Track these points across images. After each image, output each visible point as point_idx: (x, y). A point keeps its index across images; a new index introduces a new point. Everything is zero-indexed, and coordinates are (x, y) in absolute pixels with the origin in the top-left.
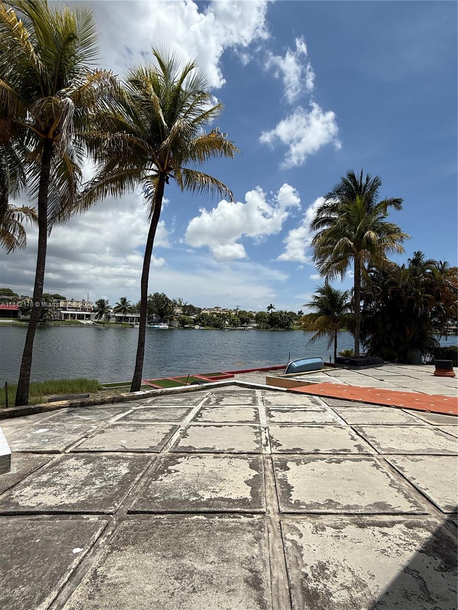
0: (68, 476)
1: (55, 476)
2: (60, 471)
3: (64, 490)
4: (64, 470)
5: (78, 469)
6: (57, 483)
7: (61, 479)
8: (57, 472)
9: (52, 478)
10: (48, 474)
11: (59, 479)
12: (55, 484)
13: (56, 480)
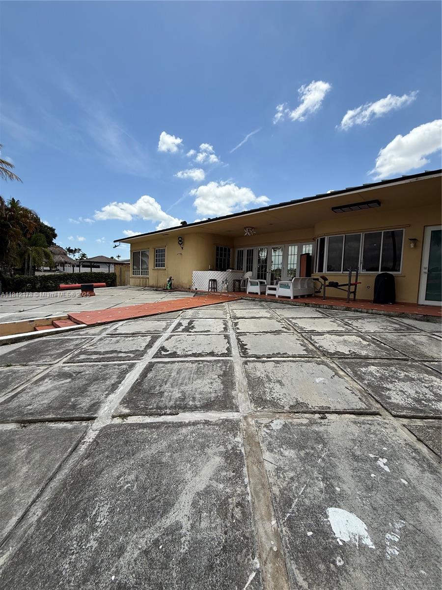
0: (417, 392)
1: (429, 400)
2: (418, 401)
3: (432, 386)
4: (414, 399)
5: (401, 391)
6: (433, 393)
7: (426, 394)
8: (423, 402)
9: (433, 400)
10: (433, 407)
11: (427, 396)
12: (436, 394)
13: (431, 397)
